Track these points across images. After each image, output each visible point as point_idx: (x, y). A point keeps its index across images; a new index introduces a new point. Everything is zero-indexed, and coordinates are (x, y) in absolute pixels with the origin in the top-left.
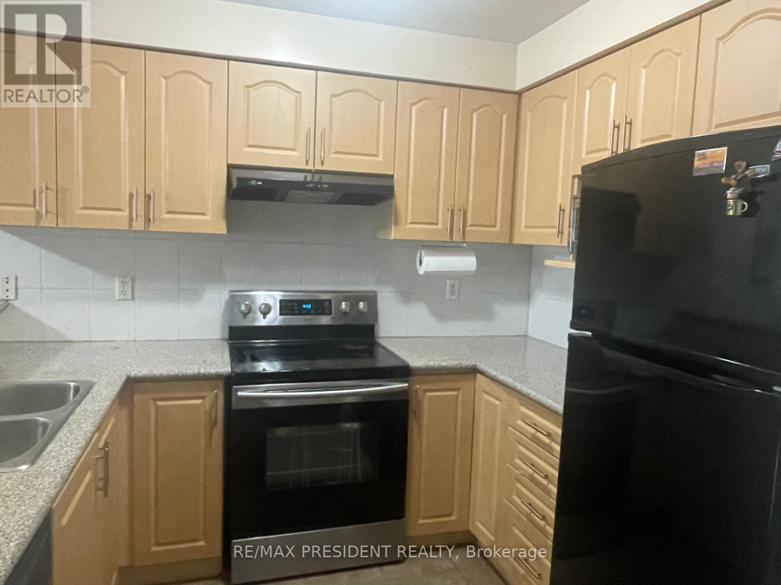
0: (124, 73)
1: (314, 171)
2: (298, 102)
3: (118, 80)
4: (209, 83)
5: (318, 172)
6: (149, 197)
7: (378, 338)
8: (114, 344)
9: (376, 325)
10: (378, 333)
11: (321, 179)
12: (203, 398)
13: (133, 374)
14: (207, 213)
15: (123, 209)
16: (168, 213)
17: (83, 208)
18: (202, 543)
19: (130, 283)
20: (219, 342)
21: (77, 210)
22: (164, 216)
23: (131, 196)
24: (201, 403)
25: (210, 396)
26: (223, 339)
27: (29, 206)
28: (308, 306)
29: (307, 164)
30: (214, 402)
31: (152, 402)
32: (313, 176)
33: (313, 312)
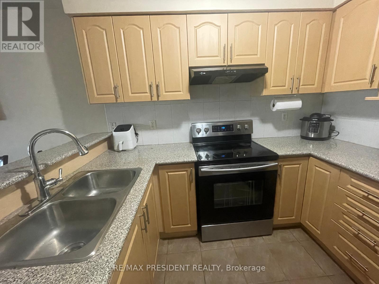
0: (142, 29)
1: (227, 66)
2: (219, 32)
3: (140, 31)
4: (179, 28)
5: (229, 66)
6: (158, 86)
9: (252, 134)
12: (186, 171)
13: (158, 162)
14: (181, 90)
15: (148, 92)
16: (166, 92)
17: (132, 93)
18: (189, 225)
19: (155, 122)
20: (189, 144)
21: (130, 94)
22: (164, 93)
23: (150, 86)
24: (186, 173)
25: (189, 170)
26: (190, 142)
27: (112, 94)
28: (224, 128)
29: (224, 63)
30: (191, 173)
31: (166, 173)
32: (227, 68)
33: (225, 130)
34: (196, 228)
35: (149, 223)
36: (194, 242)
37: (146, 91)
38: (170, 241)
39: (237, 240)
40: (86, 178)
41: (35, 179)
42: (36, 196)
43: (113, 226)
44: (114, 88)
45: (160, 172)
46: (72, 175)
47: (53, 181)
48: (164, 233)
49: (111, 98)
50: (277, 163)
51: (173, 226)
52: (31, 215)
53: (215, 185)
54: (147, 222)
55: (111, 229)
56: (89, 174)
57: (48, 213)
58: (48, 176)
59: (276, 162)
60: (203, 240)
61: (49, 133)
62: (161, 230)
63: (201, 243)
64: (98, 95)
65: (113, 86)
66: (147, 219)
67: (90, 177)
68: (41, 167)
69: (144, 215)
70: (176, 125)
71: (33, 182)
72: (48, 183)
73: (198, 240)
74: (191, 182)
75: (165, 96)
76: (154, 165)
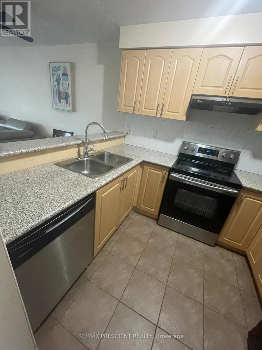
0: (165, 60)
1: (227, 97)
2: (230, 65)
3: (162, 62)
4: (193, 60)
5: (229, 97)
6: (164, 105)
7: (235, 169)
8: (147, 150)
9: (236, 165)
10: (236, 167)
11: (230, 100)
12: (162, 172)
13: (145, 160)
14: (180, 112)
15: (155, 110)
16: (168, 112)
17: (145, 109)
18: (153, 210)
19: (156, 133)
20: (176, 156)
21: (143, 109)
22: (167, 113)
23: (158, 105)
24: (161, 174)
25: (164, 172)
26: (177, 156)
27: (132, 107)
28: (209, 151)
29: (225, 94)
30: (165, 175)
31: (148, 169)
32: (226, 99)
33: (210, 154)
34: (157, 214)
35: (126, 188)
36: (152, 223)
37: (154, 108)
38: (138, 214)
39: (182, 236)
40: (104, 155)
41: (84, 145)
42: (82, 154)
43: (108, 174)
44: (134, 103)
45: (145, 167)
46: (98, 151)
47: (90, 149)
48: (136, 207)
49: (130, 110)
50: (238, 192)
51: (143, 205)
52: (79, 160)
53: (179, 190)
54: (125, 187)
55: (106, 175)
56: (106, 153)
57: (85, 162)
58: (89, 146)
59: (237, 190)
60: (159, 224)
61: (95, 124)
62: (135, 204)
63: (157, 225)
64: (124, 106)
65: (134, 101)
66: (125, 185)
67: (106, 155)
68: (88, 141)
69: (124, 181)
70: (170, 139)
71: (83, 147)
72: (88, 149)
73: (156, 222)
74: (163, 181)
75: (167, 115)
76: (142, 160)
